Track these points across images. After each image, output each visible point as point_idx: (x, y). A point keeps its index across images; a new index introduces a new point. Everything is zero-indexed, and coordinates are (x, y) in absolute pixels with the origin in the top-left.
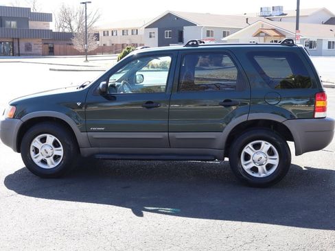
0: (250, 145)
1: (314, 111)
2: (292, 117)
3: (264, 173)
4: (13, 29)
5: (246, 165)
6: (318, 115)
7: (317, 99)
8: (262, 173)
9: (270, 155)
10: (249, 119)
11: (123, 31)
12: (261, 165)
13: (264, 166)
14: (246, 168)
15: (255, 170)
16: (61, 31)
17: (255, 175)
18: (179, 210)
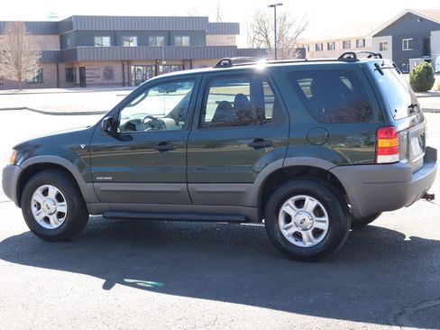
0: (291, 202)
1: (376, 155)
2: (345, 163)
3: (310, 240)
4: (183, 47)
5: (286, 229)
6: (381, 159)
7: (379, 136)
8: (308, 241)
9: (317, 216)
10: (286, 165)
11: (344, 42)
12: (305, 229)
13: (310, 232)
14: (286, 233)
15: (298, 236)
16: (255, 47)
17: (299, 244)
18: (160, 285)
